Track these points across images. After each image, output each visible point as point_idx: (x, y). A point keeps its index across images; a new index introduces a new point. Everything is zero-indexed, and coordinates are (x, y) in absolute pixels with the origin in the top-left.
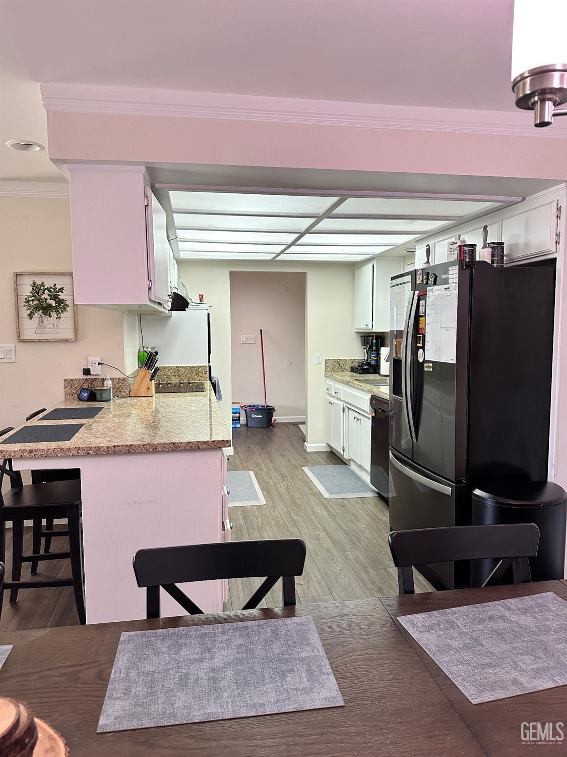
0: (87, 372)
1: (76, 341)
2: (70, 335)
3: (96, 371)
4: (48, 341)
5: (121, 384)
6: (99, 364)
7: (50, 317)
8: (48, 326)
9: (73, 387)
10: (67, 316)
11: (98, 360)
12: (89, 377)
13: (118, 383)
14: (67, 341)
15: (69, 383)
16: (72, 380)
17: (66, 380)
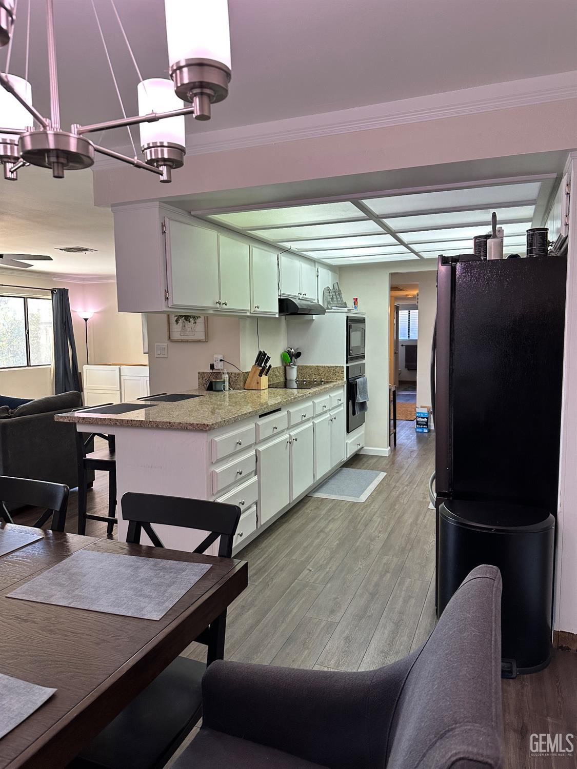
0: (212, 367)
1: (206, 340)
2: (203, 337)
3: (219, 366)
4: (187, 341)
5: (236, 378)
6: (221, 360)
7: (190, 322)
8: (188, 329)
9: (204, 379)
10: (200, 321)
11: (220, 357)
12: (214, 371)
13: (235, 377)
14: (199, 341)
15: (201, 375)
16: (203, 373)
17: (199, 373)
